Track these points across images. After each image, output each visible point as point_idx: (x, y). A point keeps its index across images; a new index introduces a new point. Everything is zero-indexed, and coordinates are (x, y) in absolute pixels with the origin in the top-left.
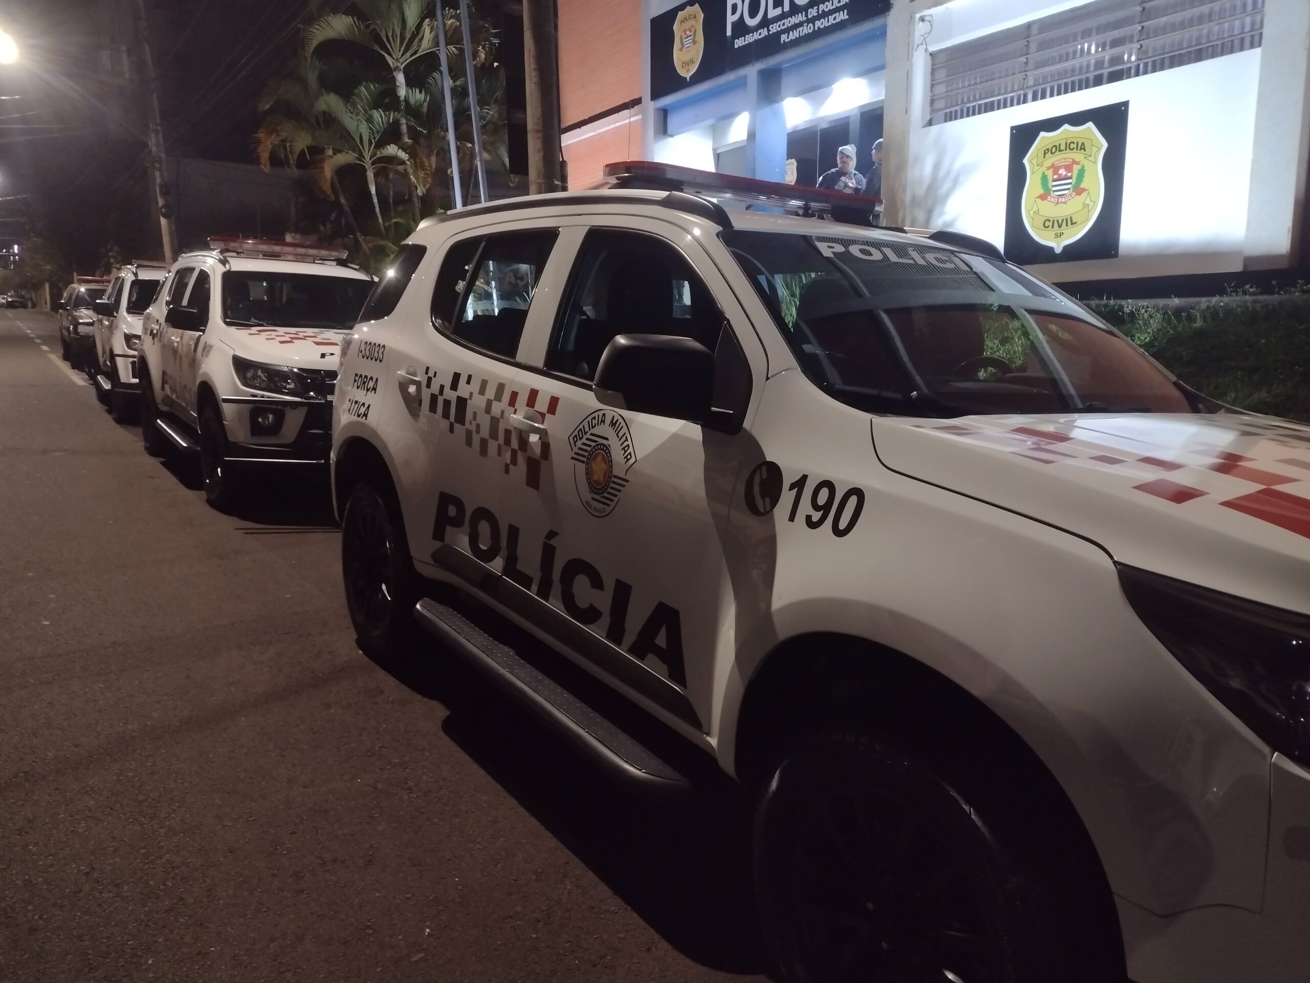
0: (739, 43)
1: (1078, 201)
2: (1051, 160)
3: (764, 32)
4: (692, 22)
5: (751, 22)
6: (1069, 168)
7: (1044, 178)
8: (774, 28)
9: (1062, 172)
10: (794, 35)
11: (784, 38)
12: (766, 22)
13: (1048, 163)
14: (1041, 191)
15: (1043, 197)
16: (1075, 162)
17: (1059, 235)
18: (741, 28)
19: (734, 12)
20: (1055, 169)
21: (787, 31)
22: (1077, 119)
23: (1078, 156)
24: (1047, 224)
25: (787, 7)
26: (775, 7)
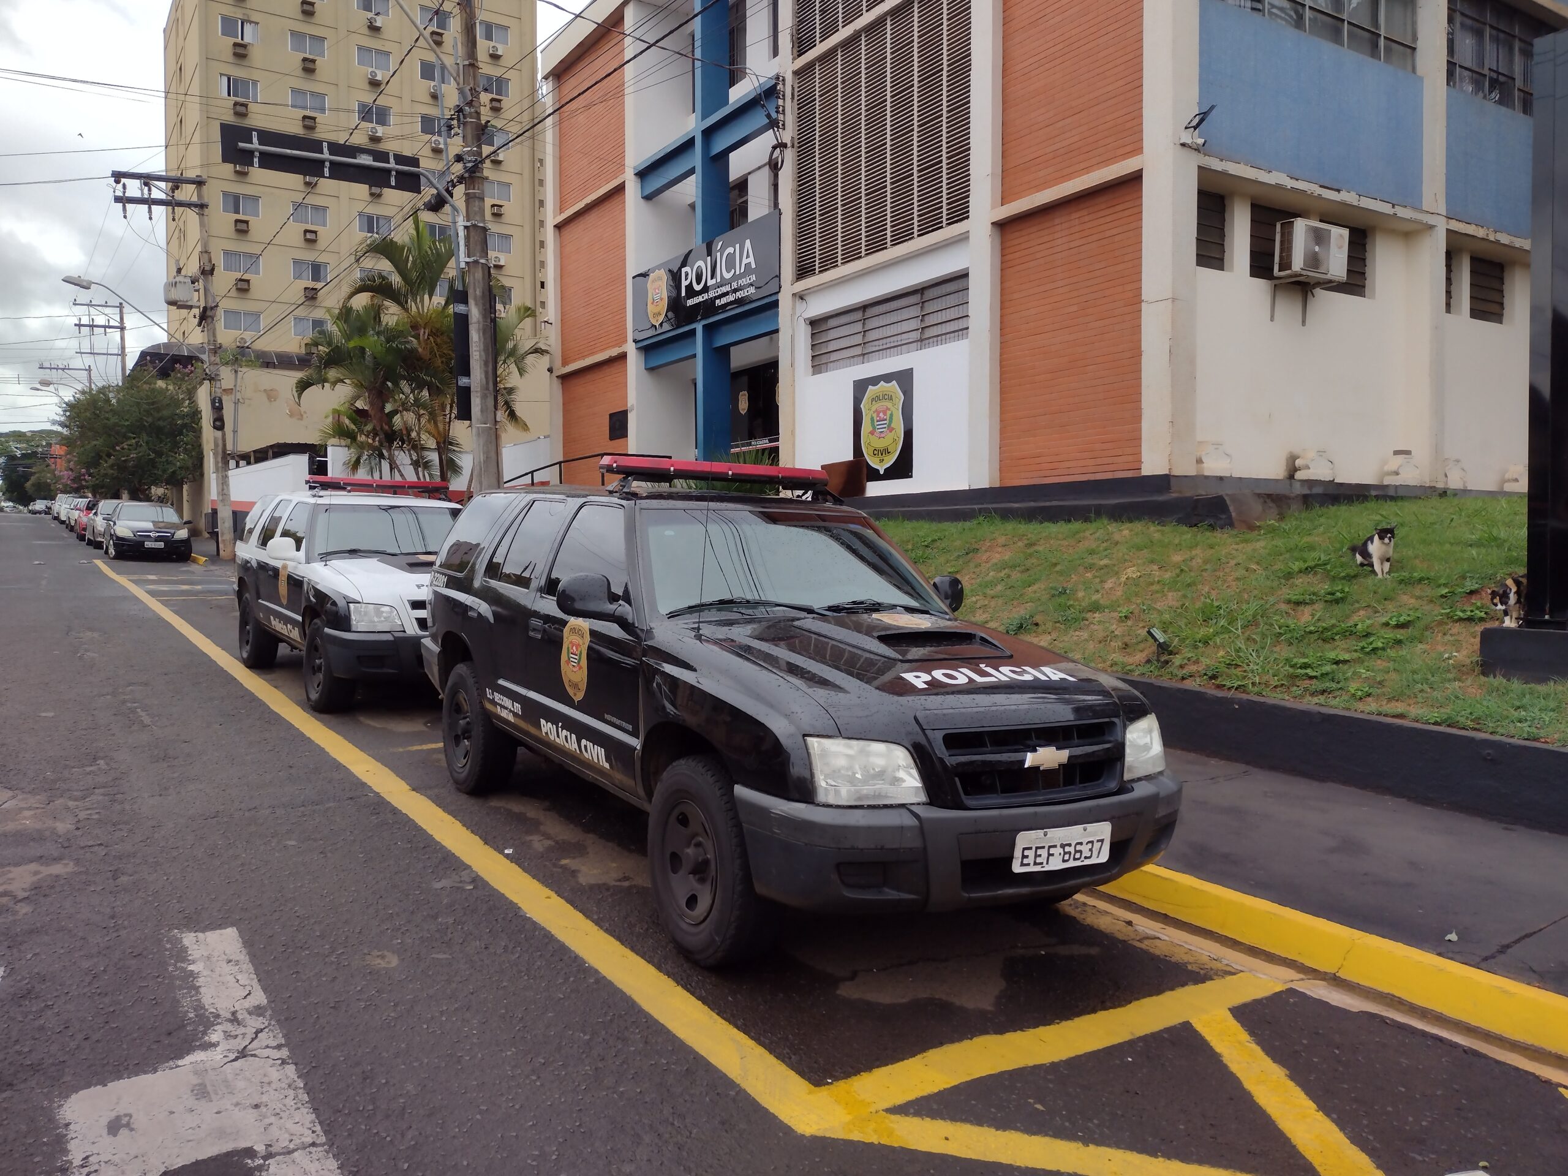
0: (690, 302)
1: (890, 437)
2: (876, 406)
3: (705, 296)
4: (660, 283)
5: (697, 288)
6: (885, 414)
7: (872, 419)
8: (712, 294)
9: (881, 415)
10: (724, 301)
11: (717, 301)
12: (706, 289)
13: (874, 408)
14: (871, 429)
15: (872, 433)
16: (888, 409)
17: (882, 461)
18: (691, 292)
19: (686, 279)
20: (878, 412)
21: (717, 298)
22: (887, 378)
23: (889, 404)
24: (877, 452)
25: (719, 280)
26: (712, 279)
